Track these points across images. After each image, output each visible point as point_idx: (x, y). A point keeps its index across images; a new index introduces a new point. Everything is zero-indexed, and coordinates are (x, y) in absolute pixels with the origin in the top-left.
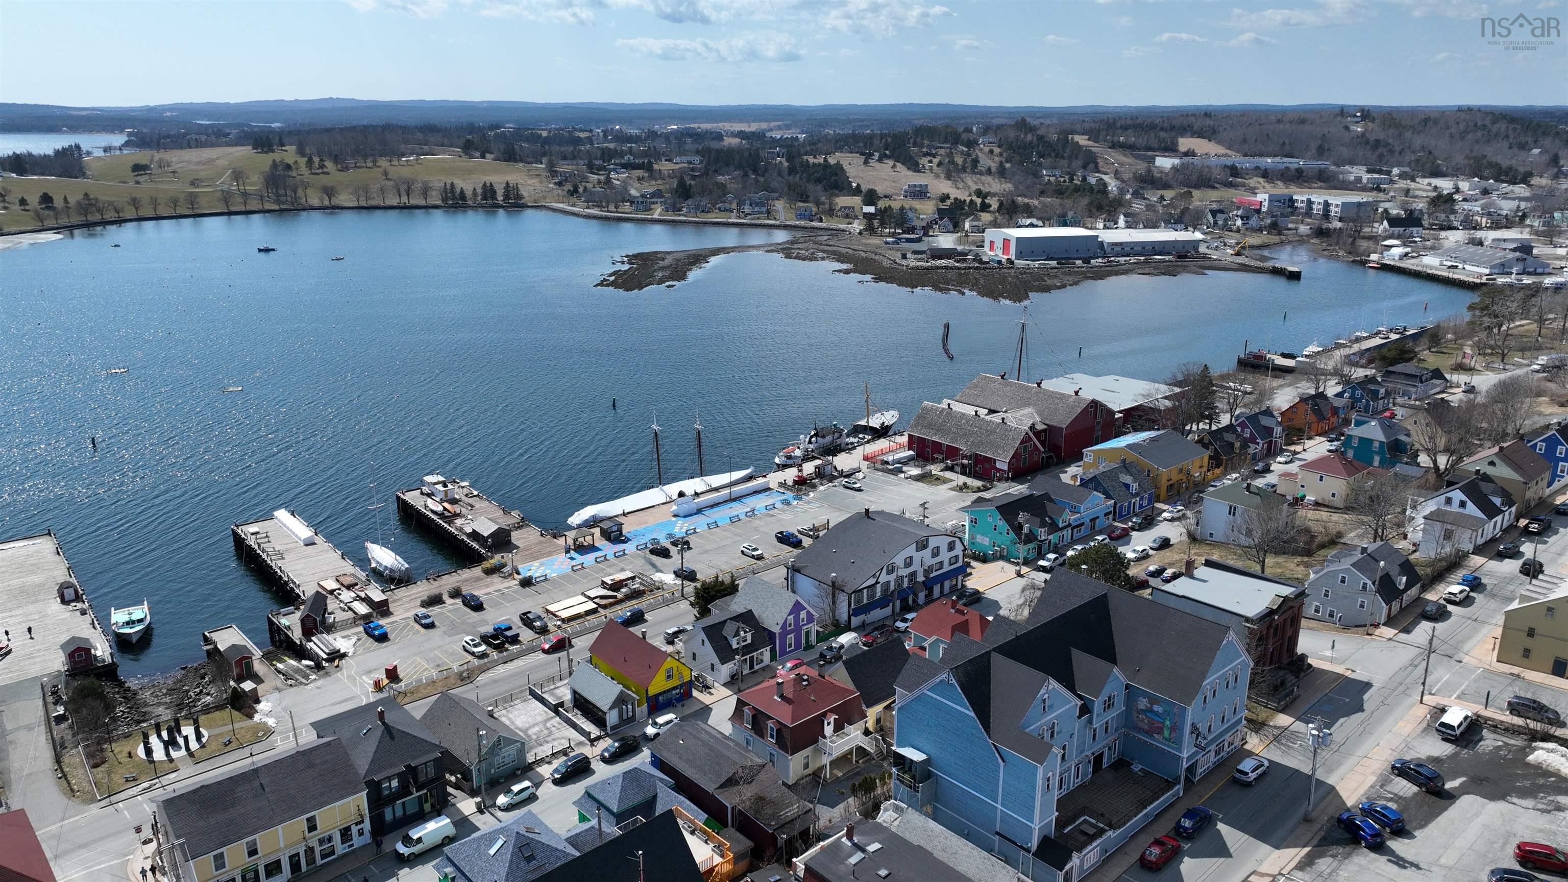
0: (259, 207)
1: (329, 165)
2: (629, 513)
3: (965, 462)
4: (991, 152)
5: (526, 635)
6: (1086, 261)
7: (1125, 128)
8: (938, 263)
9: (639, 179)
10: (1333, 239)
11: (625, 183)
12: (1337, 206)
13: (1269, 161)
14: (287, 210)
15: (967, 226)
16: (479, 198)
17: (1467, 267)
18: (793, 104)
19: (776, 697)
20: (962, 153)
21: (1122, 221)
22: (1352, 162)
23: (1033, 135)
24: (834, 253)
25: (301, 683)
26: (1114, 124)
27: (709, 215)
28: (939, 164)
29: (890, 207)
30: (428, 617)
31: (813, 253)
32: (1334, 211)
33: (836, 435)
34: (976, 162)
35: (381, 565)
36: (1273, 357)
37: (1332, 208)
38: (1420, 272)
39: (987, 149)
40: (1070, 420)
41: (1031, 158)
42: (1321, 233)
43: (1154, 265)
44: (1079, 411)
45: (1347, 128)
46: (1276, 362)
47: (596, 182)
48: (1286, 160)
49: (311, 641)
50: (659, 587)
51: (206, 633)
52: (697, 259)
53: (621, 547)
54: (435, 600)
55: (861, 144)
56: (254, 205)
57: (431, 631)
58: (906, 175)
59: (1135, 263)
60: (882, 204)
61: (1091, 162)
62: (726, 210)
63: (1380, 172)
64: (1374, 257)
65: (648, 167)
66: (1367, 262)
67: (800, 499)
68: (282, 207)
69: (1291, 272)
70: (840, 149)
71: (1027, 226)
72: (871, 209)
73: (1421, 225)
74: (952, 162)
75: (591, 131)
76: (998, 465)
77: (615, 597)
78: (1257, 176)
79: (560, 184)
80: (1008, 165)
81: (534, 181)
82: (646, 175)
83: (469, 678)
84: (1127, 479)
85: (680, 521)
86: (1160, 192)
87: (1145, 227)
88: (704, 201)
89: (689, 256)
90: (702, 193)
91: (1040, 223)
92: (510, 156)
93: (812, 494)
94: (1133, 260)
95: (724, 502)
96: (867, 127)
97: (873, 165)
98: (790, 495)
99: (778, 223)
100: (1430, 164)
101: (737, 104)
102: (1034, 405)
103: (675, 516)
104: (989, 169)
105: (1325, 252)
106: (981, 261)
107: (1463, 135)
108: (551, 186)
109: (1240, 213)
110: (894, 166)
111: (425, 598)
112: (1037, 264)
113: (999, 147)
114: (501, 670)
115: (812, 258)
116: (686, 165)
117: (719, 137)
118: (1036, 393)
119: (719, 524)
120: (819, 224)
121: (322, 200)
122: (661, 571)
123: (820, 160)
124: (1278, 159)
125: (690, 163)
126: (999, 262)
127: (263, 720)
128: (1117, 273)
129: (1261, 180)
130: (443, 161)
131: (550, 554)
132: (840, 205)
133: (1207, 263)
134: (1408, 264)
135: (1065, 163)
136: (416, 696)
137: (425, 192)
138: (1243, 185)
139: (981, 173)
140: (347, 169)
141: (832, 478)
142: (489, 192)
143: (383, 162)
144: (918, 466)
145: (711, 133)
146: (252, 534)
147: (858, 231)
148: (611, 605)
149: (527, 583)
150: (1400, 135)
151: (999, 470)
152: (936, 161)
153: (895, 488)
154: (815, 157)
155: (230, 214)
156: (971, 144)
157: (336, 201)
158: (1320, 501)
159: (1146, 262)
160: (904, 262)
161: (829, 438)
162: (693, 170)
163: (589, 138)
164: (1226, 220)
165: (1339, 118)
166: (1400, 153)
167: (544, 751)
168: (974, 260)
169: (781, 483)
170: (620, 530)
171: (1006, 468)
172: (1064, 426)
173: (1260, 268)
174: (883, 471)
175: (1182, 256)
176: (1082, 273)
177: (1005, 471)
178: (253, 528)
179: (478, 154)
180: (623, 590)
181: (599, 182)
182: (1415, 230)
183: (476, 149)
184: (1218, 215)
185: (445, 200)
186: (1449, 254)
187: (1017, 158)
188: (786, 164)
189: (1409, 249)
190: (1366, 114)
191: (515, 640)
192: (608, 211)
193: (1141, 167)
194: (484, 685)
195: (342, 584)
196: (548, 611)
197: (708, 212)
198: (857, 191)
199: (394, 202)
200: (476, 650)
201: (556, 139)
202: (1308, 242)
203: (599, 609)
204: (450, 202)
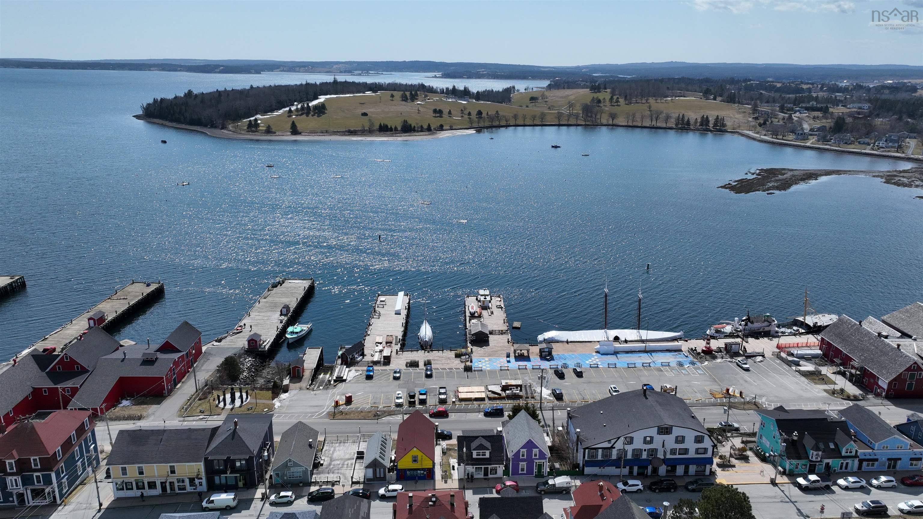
0: (575, 123)
1: (622, 100)
3: (853, 371)
9: (815, 118)
11: (802, 120)
14: (588, 125)
16: (698, 124)
25: (313, 389)
27: (850, 146)
33: (767, 324)
47: (781, 118)
50: (533, 397)
54: (414, 364)
56: (572, 121)
57: (394, 381)
62: (864, 143)
65: (825, 110)
68: (587, 123)
75: (814, 84)
76: (880, 382)
77: (500, 395)
79: (756, 118)
81: (738, 116)
82: (821, 115)
83: (379, 416)
88: (852, 137)
89: (805, 174)
90: (854, 130)
92: (732, 100)
93: (707, 364)
95: (639, 351)
103: (597, 352)
108: (750, 119)
111: (411, 361)
114: (398, 418)
115: (907, 185)
116: (855, 110)
121: (608, 120)
122: (547, 387)
125: (860, 108)
127: (275, 403)
130: (693, 101)
131: (499, 355)
136: (348, 417)
137: (667, 119)
140: (631, 103)
141: (734, 355)
142: (705, 121)
143: (651, 100)
144: (815, 364)
146: (381, 301)
148: (495, 399)
151: (878, 387)
153: (777, 376)
155: (559, 125)
157: (616, 122)
161: (758, 325)
162: (858, 113)
163: (809, 88)
169: (692, 349)
171: (885, 386)
174: (782, 360)
177: (883, 389)
178: (383, 298)
179: (712, 97)
180: (510, 392)
181: (784, 118)
183: (711, 94)
185: (677, 125)
192: (778, 138)
195: (386, 341)
196: (457, 390)
197: (850, 144)
200: (397, 401)
201: (786, 89)
203: (484, 399)
204: (680, 126)
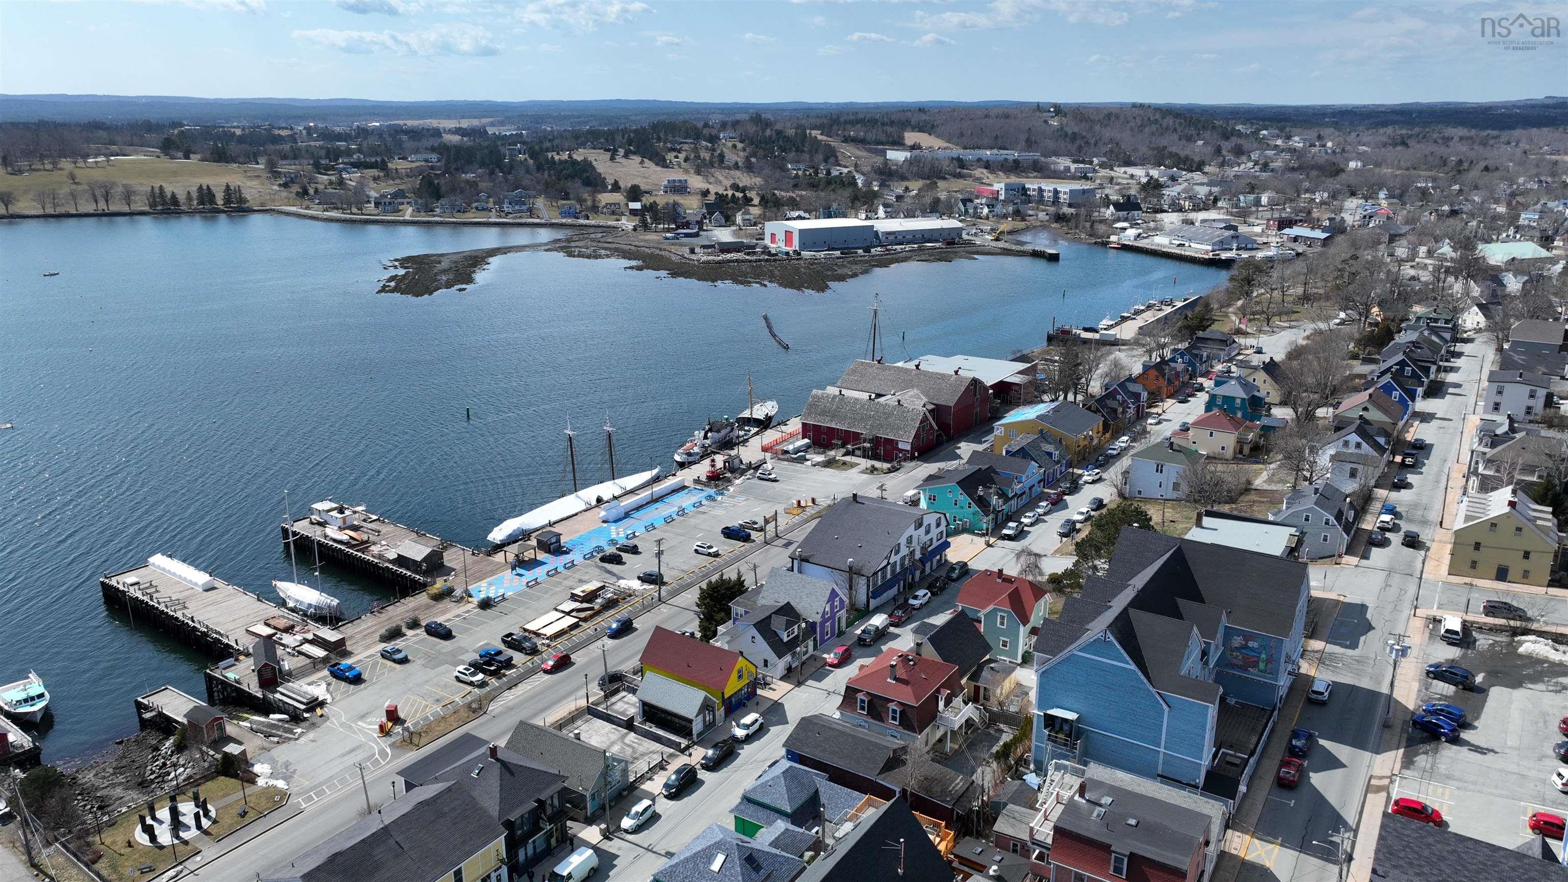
2: (555, 523)
3: (867, 445)
4: (734, 146)
5: (518, 658)
6: (867, 250)
7: (853, 123)
8: (729, 256)
9: (375, 179)
10: (1072, 224)
11: (361, 183)
12: (1065, 193)
13: (988, 153)
15: (739, 218)
16: (195, 202)
17: (1193, 245)
18: (495, 100)
19: (889, 680)
20: (707, 148)
21: (881, 211)
22: (1057, 154)
23: (772, 130)
24: (616, 250)
25: (290, 739)
26: (838, 119)
27: (467, 215)
28: (686, 160)
29: (655, 202)
30: (399, 651)
31: (594, 251)
32: (1063, 198)
33: (729, 429)
34: (722, 157)
35: (301, 603)
36: (1078, 332)
37: (1061, 195)
38: (1156, 251)
39: (730, 144)
40: (957, 398)
41: (773, 153)
42: (1059, 218)
43: (927, 252)
44: (963, 389)
45: (1046, 122)
46: (1082, 336)
47: (327, 183)
48: (1002, 152)
49: (277, 692)
50: (628, 595)
51: (140, 699)
52: (477, 260)
53: (565, 559)
54: (394, 634)
55: (602, 140)
57: (407, 665)
58: (655, 171)
59: (910, 251)
60: (647, 200)
61: (831, 156)
62: (483, 209)
63: (1083, 162)
64: (1113, 238)
65: (382, 166)
66: (1108, 243)
67: (722, 494)
69: (1050, 254)
70: (583, 145)
71: (794, 219)
72: (636, 205)
73: (1140, 209)
74: (698, 157)
75: (292, 129)
76: (901, 446)
77: (592, 609)
78: (980, 167)
79: (285, 185)
80: (753, 160)
81: (255, 183)
82: (382, 174)
83: (481, 708)
84: (1049, 448)
85: (613, 527)
86: (905, 184)
87: (906, 217)
88: (459, 201)
89: (466, 258)
90: (453, 190)
91: (807, 215)
92: (220, 156)
93: (731, 489)
94: (908, 248)
95: (647, 503)
96: (586, 123)
97: (621, 160)
98: (711, 491)
99: (543, 221)
100: (1123, 155)
101: (434, 100)
102: (918, 387)
103: (604, 522)
104: (736, 163)
105: (1069, 236)
106: (769, 254)
107: (1142, 127)
108: (276, 188)
109: (984, 201)
110: (642, 162)
111: (383, 631)
112: (822, 254)
113: (741, 142)
114: (509, 697)
115: (597, 257)
116: (423, 163)
117: (437, 133)
118: (916, 375)
119: (656, 525)
120: (587, 221)
122: (623, 578)
123: (565, 156)
124: (995, 151)
125: (426, 161)
126: (787, 253)
127: (270, 784)
128: (898, 261)
129: (985, 171)
130: (142, 162)
131: (493, 573)
132: (603, 204)
133: (974, 249)
134: (1142, 243)
135: (806, 156)
136: (433, 735)
137: (128, 196)
138: (970, 176)
139: (729, 168)
140: (21, 172)
141: (743, 472)
142: (206, 196)
143: (65, 164)
144: (819, 453)
145: (428, 130)
146: (132, 585)
147: (631, 227)
148: (592, 617)
149: (486, 604)
150: (1091, 128)
151: (901, 451)
152: (682, 156)
153: (806, 476)
154: (558, 154)
156: (713, 139)
157: (15, 209)
158: (1212, 455)
159: (920, 249)
160: (693, 257)
161: (723, 432)
162: (432, 168)
163: (293, 136)
164: (975, 208)
165: (1038, 113)
166: (1095, 145)
167: (641, 767)
168: (763, 253)
169: (696, 480)
170: (558, 541)
171: (908, 447)
172: (952, 405)
173: (1021, 251)
174: (787, 460)
175: (951, 243)
176: (866, 262)
177: (908, 451)
178: (130, 578)
179: (180, 154)
180: (599, 601)
181: (331, 183)
182: (1136, 213)
183: (178, 149)
184: (968, 204)
185: (153, 205)
186: (1171, 233)
187: (761, 153)
188: (531, 162)
189: (1141, 231)
190: (1059, 110)
191: (509, 664)
192: (351, 213)
193: (878, 160)
194: (501, 714)
195: (275, 628)
196: (525, 630)
197: (464, 212)
198: (616, 187)
199: (90, 208)
200: (474, 679)
201: (256, 137)
202: (1049, 227)
203: (581, 623)
204: (160, 208)
